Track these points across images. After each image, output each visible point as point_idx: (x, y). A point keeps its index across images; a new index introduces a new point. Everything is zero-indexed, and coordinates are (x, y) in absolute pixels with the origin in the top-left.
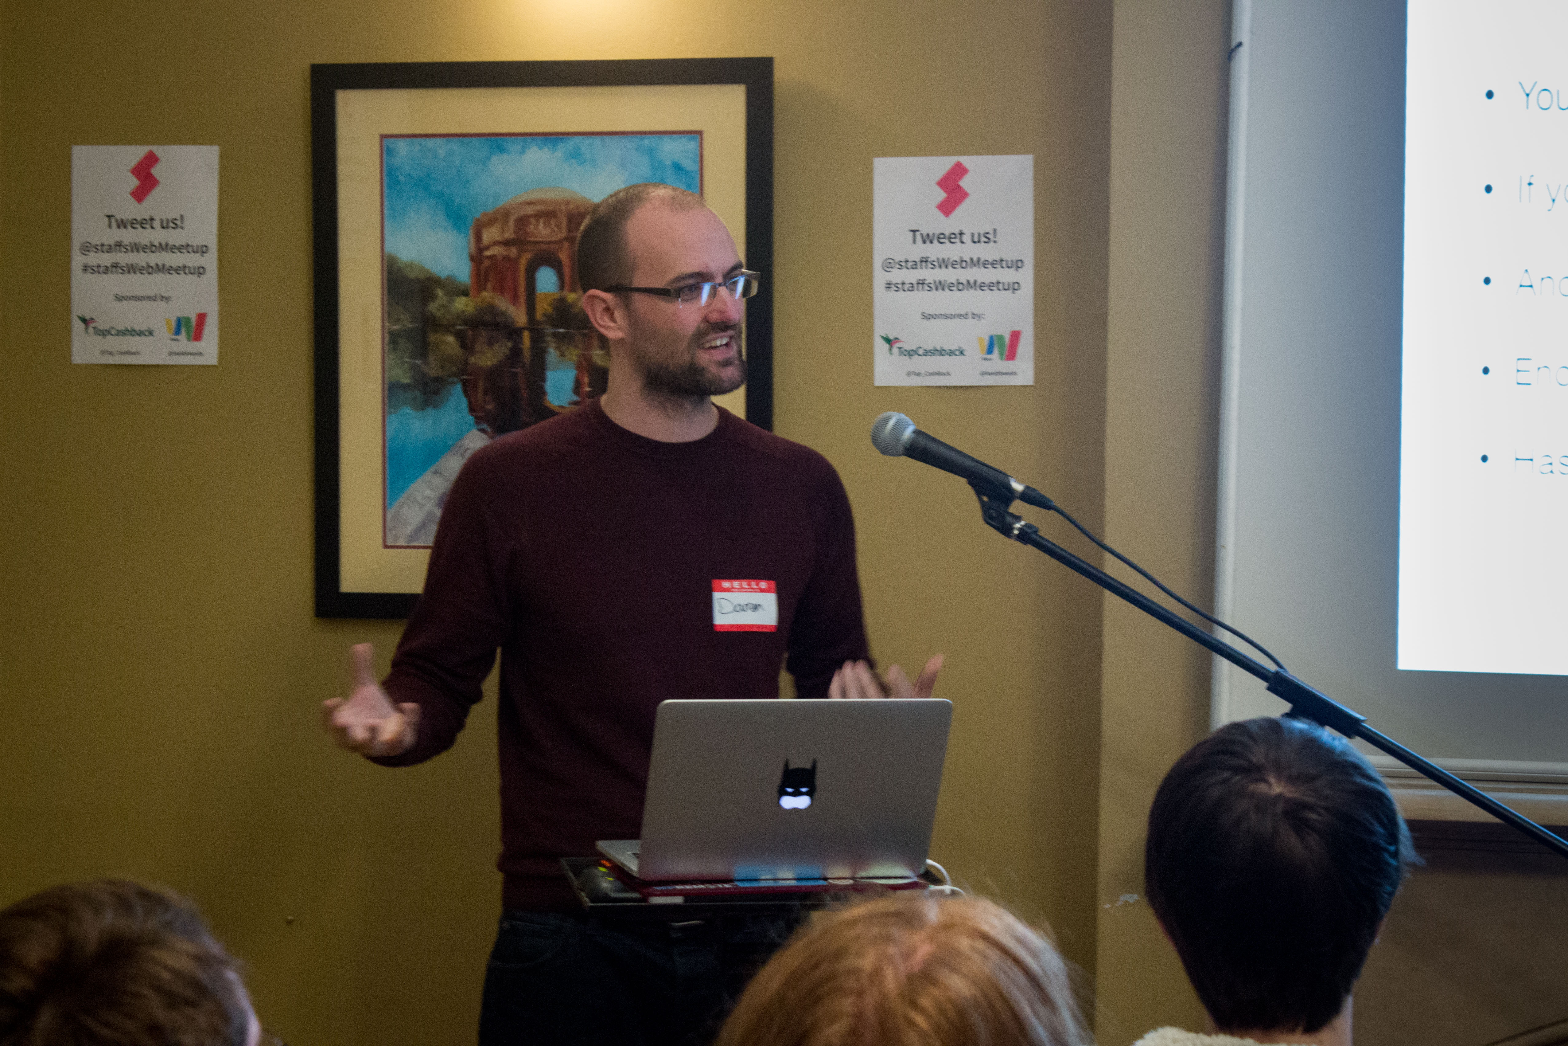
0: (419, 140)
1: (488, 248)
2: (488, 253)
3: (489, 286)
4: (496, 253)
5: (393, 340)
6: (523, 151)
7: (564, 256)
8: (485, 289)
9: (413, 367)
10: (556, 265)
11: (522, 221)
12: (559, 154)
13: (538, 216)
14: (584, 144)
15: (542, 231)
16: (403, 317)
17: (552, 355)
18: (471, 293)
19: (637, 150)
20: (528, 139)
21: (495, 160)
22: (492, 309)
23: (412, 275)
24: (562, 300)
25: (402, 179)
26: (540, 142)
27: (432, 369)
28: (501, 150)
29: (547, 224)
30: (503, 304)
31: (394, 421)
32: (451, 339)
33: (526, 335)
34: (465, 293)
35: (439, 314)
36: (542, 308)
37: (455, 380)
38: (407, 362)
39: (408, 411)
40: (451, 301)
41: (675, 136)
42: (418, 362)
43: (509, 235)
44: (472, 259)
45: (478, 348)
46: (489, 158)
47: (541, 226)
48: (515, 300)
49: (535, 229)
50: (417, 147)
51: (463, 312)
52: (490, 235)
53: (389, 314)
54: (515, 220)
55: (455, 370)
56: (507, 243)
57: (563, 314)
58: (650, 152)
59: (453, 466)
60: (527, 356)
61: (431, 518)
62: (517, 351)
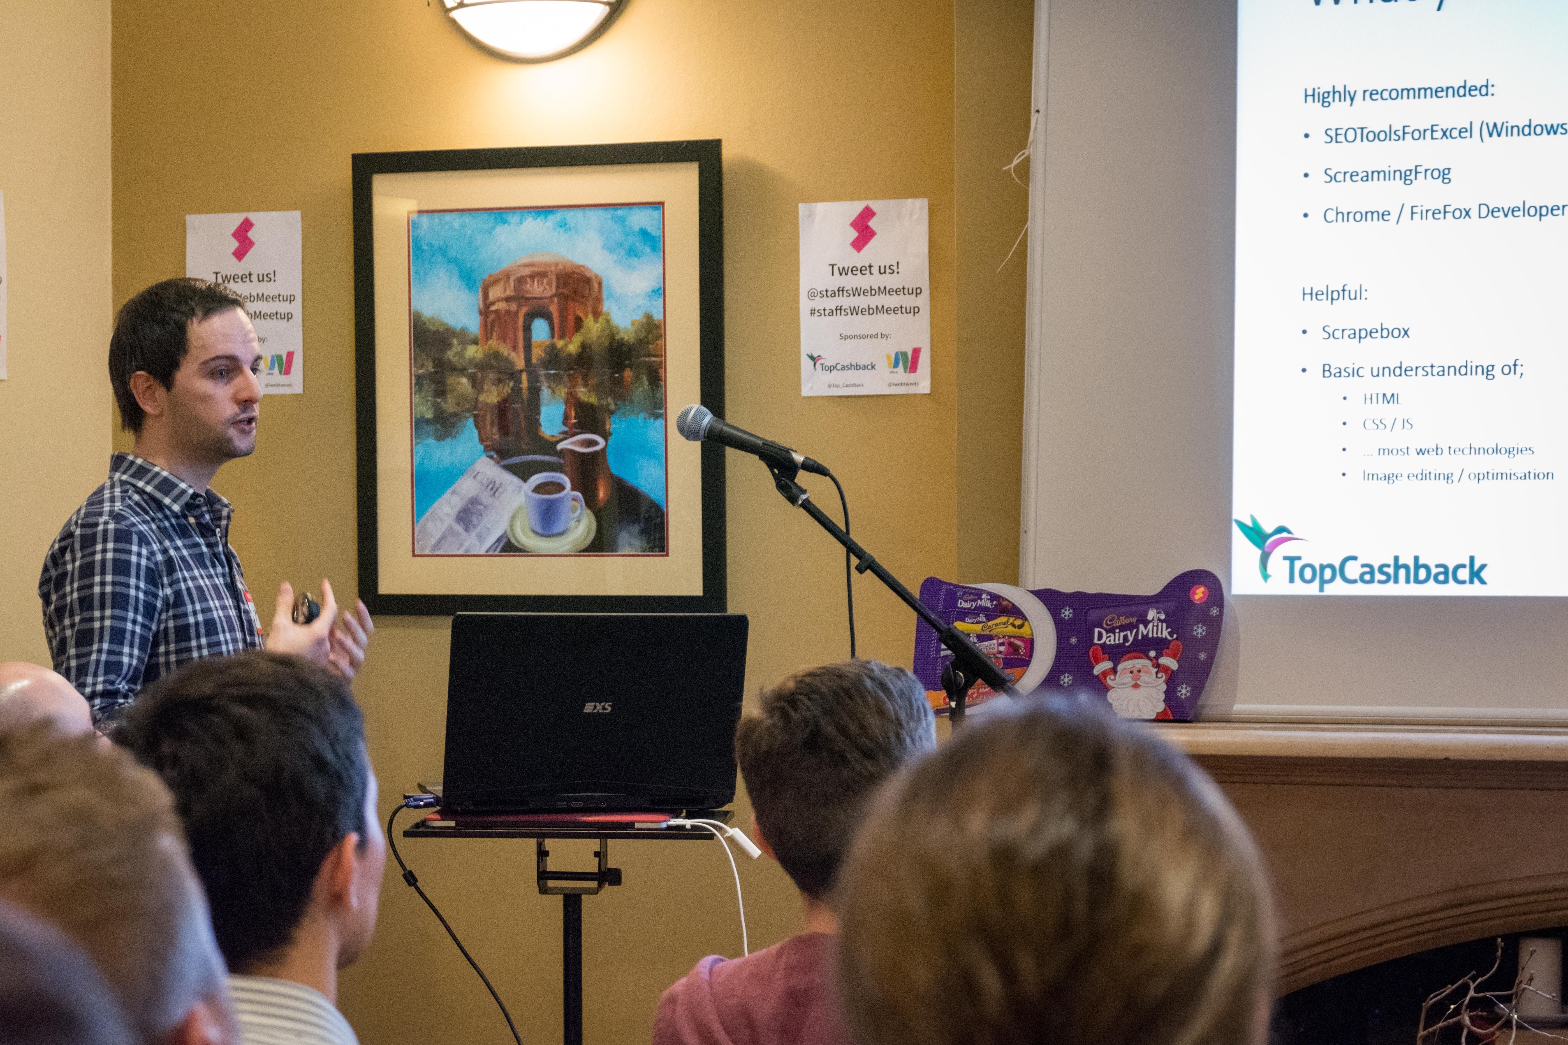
0: (436, 215)
1: (493, 304)
2: (493, 308)
3: (494, 334)
4: (500, 307)
5: (418, 383)
6: (521, 223)
7: (554, 309)
8: (491, 338)
9: (436, 405)
10: (548, 317)
11: (520, 281)
12: (551, 224)
13: (532, 276)
14: (569, 215)
15: (536, 289)
16: (426, 363)
17: (545, 391)
18: (480, 342)
19: (612, 219)
20: (525, 212)
21: (498, 229)
22: (497, 355)
23: (434, 326)
24: (553, 346)
25: (425, 248)
26: (534, 214)
27: (450, 405)
28: (504, 222)
29: (540, 283)
30: (505, 350)
31: (419, 450)
32: (464, 380)
33: (524, 376)
34: (476, 342)
35: (454, 360)
36: (537, 353)
37: (468, 414)
38: (431, 401)
39: (431, 441)
40: (464, 349)
41: (642, 206)
42: (439, 400)
43: (510, 292)
44: (481, 313)
45: (486, 388)
46: (493, 228)
47: (536, 284)
48: (515, 348)
49: (530, 286)
50: (436, 221)
51: (474, 358)
52: (494, 293)
53: (415, 361)
54: (515, 280)
55: (467, 406)
56: (508, 299)
57: (553, 358)
58: (622, 221)
59: (467, 487)
60: (525, 394)
61: (451, 531)
62: (517, 389)
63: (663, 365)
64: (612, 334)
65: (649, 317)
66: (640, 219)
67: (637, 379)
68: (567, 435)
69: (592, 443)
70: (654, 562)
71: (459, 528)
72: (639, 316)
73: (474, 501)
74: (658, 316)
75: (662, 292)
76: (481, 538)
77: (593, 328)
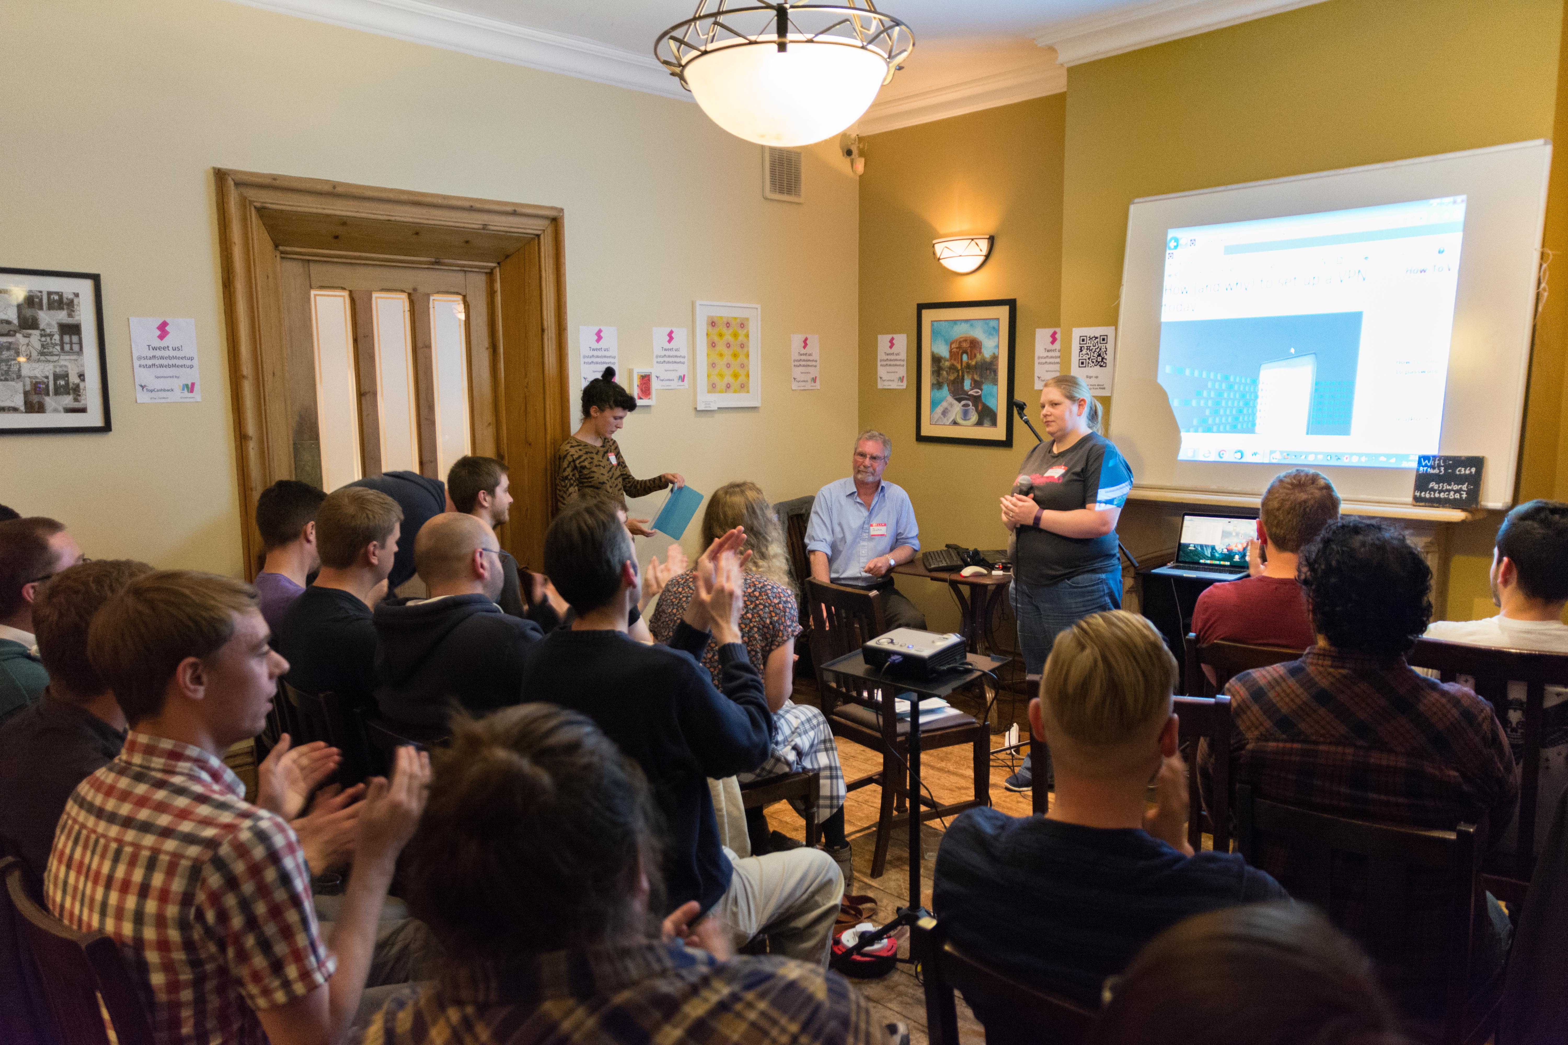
0: (938, 322)
1: (953, 349)
2: (953, 351)
4: (955, 350)
5: (933, 372)
6: (961, 325)
7: (969, 351)
8: (952, 360)
9: (937, 379)
10: (967, 353)
11: (960, 342)
12: (968, 325)
13: (963, 341)
14: (973, 322)
15: (964, 345)
16: (935, 367)
17: (966, 376)
18: (949, 361)
19: (985, 323)
20: (960, 321)
21: (955, 326)
22: (953, 365)
23: (937, 356)
24: (968, 363)
25: (935, 332)
26: (963, 322)
27: (941, 380)
28: (956, 324)
30: (955, 363)
31: (932, 394)
32: (945, 372)
33: (960, 372)
35: (942, 366)
36: (964, 364)
37: (946, 383)
39: (936, 390)
40: (945, 363)
41: (993, 319)
42: (939, 378)
43: (957, 346)
44: (950, 352)
45: (951, 375)
46: (953, 326)
47: (964, 343)
48: (958, 363)
49: (962, 344)
50: (938, 324)
51: (947, 366)
52: (954, 346)
53: (932, 366)
54: (958, 342)
55: (945, 380)
56: (957, 348)
57: (968, 366)
58: (988, 324)
59: (945, 404)
60: (961, 377)
61: (940, 417)
62: (958, 375)
63: (997, 368)
64: (984, 359)
65: (994, 354)
66: (993, 324)
67: (990, 373)
68: (972, 389)
69: (977, 392)
70: (993, 429)
71: (942, 416)
72: (991, 354)
73: (946, 409)
74: (997, 354)
75: (998, 346)
76: (948, 420)
77: (979, 357)
